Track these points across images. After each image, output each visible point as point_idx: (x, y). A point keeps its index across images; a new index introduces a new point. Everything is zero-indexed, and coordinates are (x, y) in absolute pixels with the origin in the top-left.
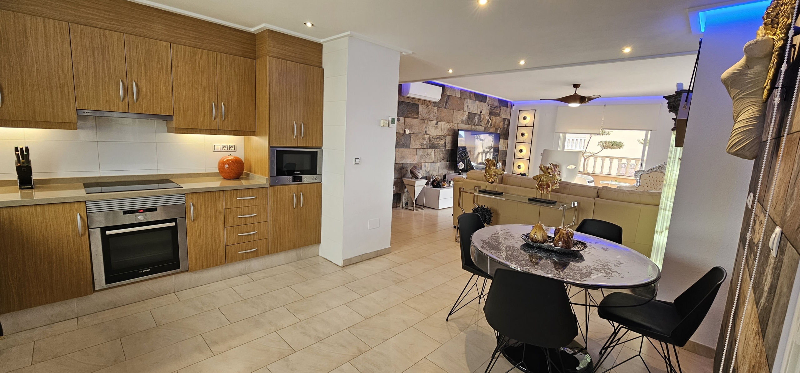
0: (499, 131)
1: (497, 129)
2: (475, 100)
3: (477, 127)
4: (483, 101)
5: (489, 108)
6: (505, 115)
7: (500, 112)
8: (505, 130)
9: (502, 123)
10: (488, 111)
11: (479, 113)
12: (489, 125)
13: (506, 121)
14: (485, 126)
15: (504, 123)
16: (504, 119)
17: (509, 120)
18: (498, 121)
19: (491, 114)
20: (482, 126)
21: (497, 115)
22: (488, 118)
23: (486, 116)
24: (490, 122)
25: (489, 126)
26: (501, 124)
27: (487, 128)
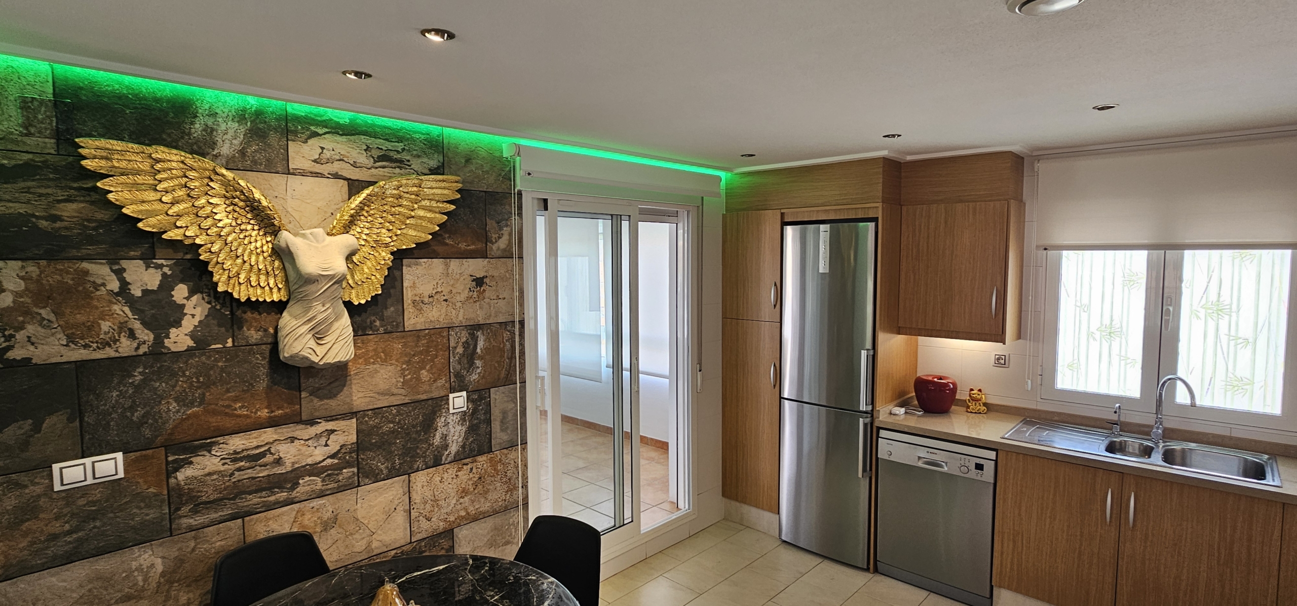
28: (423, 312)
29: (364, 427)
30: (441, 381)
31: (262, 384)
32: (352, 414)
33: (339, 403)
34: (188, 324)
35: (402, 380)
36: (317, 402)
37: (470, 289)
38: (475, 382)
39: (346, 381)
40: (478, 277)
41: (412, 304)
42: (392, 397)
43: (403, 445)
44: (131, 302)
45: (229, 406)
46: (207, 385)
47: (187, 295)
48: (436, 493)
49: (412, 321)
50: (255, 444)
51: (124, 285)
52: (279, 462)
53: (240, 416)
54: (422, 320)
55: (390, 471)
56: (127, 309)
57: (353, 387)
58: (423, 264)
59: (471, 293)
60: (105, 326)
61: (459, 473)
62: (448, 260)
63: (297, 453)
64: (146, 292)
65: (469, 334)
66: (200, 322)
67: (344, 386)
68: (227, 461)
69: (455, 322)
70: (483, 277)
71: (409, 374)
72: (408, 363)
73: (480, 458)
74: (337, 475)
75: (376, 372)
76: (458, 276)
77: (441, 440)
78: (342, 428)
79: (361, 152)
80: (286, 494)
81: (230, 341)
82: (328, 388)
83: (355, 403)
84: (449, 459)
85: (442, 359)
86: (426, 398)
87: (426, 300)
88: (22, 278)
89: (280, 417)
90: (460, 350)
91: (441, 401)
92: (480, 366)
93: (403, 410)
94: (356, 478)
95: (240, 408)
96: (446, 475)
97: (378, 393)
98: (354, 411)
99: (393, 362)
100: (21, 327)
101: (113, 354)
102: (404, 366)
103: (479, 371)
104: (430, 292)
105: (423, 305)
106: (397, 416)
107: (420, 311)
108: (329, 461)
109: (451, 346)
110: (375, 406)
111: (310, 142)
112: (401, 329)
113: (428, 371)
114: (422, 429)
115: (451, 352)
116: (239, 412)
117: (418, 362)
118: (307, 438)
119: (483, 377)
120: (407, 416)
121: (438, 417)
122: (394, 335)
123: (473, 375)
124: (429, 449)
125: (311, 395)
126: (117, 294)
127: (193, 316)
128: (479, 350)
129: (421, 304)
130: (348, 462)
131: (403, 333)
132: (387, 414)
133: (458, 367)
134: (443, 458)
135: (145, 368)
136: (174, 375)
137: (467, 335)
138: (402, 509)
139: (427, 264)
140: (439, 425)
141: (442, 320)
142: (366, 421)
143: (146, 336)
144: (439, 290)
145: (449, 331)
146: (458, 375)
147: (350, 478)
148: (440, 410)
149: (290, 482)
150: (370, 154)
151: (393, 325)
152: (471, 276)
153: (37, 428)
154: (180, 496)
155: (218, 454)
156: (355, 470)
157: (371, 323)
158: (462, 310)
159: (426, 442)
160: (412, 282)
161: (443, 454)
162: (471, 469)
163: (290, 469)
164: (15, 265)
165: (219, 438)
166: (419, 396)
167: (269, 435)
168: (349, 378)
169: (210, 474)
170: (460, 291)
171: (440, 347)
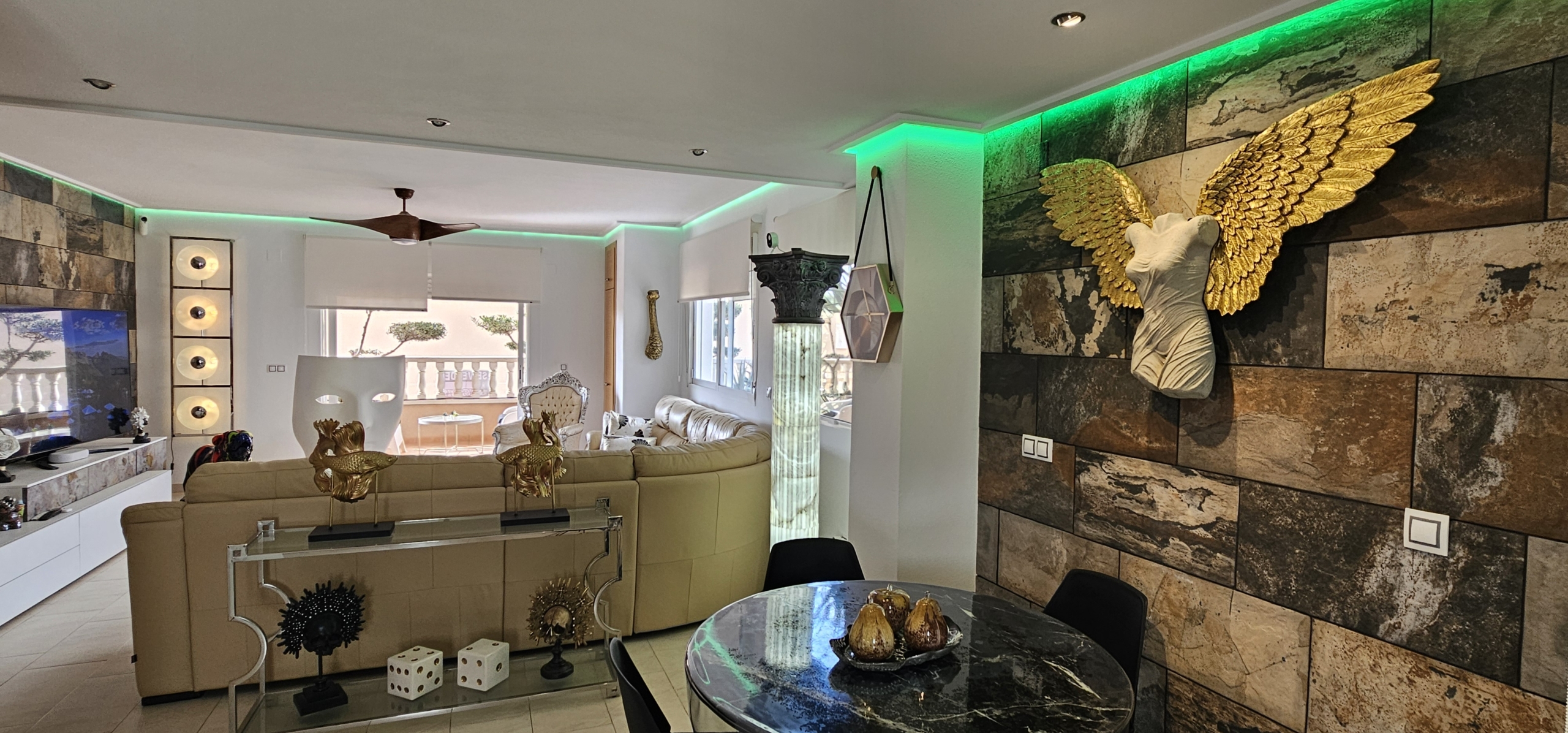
0: (104, 301)
1: (97, 296)
2: (8, 189)
3: (28, 289)
4: (39, 195)
5: (64, 222)
6: (118, 251)
7: (101, 239)
8: (124, 300)
9: (112, 275)
10: (64, 234)
11: (30, 239)
12: (71, 281)
13: (124, 268)
14: (56, 287)
15: (118, 276)
16: (118, 263)
17: (131, 267)
18: (98, 271)
19: (74, 243)
20: (45, 286)
21: (93, 248)
22: (65, 259)
23: (57, 250)
24: (74, 271)
25: (71, 287)
26: (110, 279)
27: (64, 295)
28: (1361, 337)
29: (1247, 504)
30: (1389, 475)
31: (1145, 407)
32: (1232, 479)
33: (1219, 456)
34: (1097, 330)
35: (1313, 452)
36: (1194, 447)
37: (1482, 294)
38: (1478, 506)
39: (1229, 428)
40: (1510, 265)
41: (1341, 322)
42: (1294, 474)
43: (1304, 562)
44: (1066, 306)
45: (1117, 423)
46: (1104, 396)
47: (1097, 301)
48: (1362, 686)
49: (1338, 353)
50: (1133, 473)
51: (1064, 291)
52: (1152, 504)
53: (1124, 436)
54: (1359, 352)
55: (1279, 591)
56: (1063, 313)
57: (1238, 438)
58: (1369, 249)
59: (1487, 305)
60: (1052, 326)
61: (1416, 679)
62: (1426, 237)
63: (1170, 503)
64: (1074, 298)
65: (1471, 394)
66: (1104, 329)
67: (1227, 434)
68: (1113, 481)
69: (1434, 363)
70: (1529, 267)
71: (1326, 444)
72: (1326, 424)
73: (1477, 680)
74: (1210, 556)
75: (1272, 426)
76: (1450, 268)
77: (1380, 591)
78: (1220, 493)
79: (1273, 85)
80: (1155, 547)
81: (1123, 352)
82: (1209, 431)
83: (1239, 464)
84: (1395, 637)
85: (1395, 432)
86: (1353, 496)
87: (1370, 316)
88: (1022, 287)
89: (1158, 451)
90: (1443, 424)
91: (1388, 514)
92: (1499, 471)
93: (1310, 503)
94: (1233, 574)
95: (1127, 427)
96: (1384, 663)
97: (1273, 461)
98: (1238, 475)
99: (1301, 417)
100: (1018, 325)
101: (1055, 353)
102: (1318, 429)
103: (1492, 482)
104: (1379, 301)
105: (1362, 325)
106: (1300, 508)
107: (1356, 334)
108: (1201, 532)
109: (1419, 411)
110: (1267, 480)
111: (1209, 100)
112: (1317, 364)
113: (1362, 448)
114: (1344, 551)
115: (1419, 424)
116: (1124, 432)
117: (1346, 427)
118: (1181, 489)
119: (1506, 501)
120: (1317, 515)
121: (1377, 543)
122: (1306, 372)
123: (1475, 487)
124: (1352, 593)
125: (1188, 435)
126: (1060, 300)
127: (1100, 322)
128: (1498, 435)
129: (1357, 323)
130: (1224, 545)
131: (1321, 372)
132: (1284, 499)
133: (1434, 460)
134: (1381, 627)
135: (1070, 369)
136: (1084, 379)
137: (1466, 397)
138: (1295, 666)
139: (1377, 249)
140: (1378, 559)
141: (1401, 356)
142: (1251, 496)
143: (1071, 339)
144: (1401, 296)
145: (1417, 382)
146: (1430, 475)
147: (1224, 569)
148: (1383, 532)
149: (1161, 535)
150: (1286, 83)
151: (1304, 356)
152: (1487, 265)
153: (1020, 404)
154: (1080, 499)
155: (1107, 471)
156: (1233, 563)
157: (1269, 348)
158: (1454, 341)
159: (1349, 578)
160: (1343, 283)
161: (1383, 621)
162: (1451, 692)
163: (1161, 519)
164: (1019, 276)
165: (1108, 454)
166: (1341, 490)
167: (1145, 468)
168: (1233, 425)
169: (1099, 488)
170: (1456, 300)
171: (1393, 409)
